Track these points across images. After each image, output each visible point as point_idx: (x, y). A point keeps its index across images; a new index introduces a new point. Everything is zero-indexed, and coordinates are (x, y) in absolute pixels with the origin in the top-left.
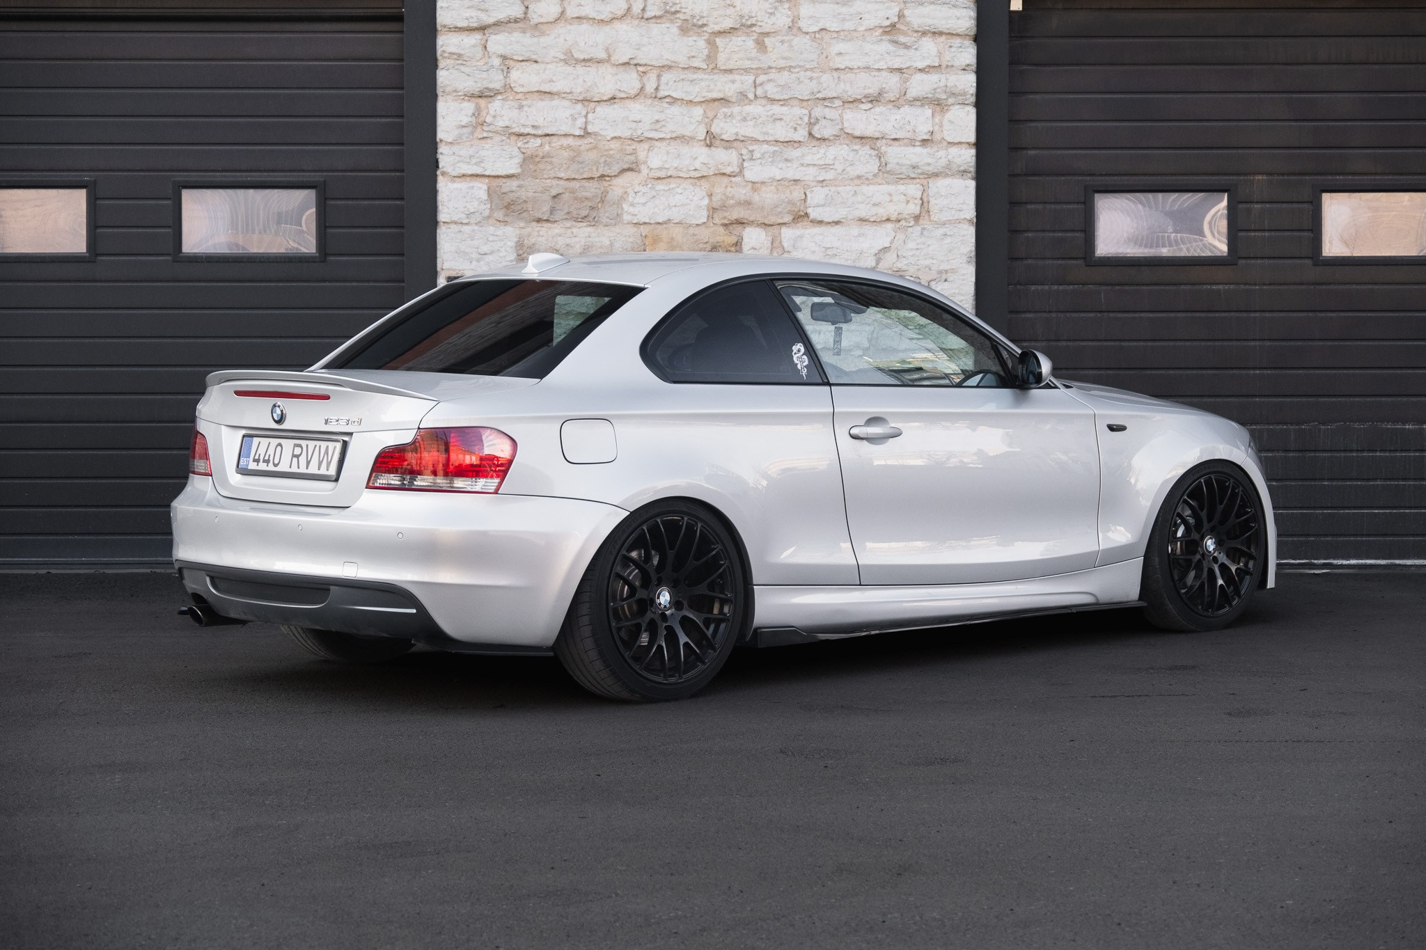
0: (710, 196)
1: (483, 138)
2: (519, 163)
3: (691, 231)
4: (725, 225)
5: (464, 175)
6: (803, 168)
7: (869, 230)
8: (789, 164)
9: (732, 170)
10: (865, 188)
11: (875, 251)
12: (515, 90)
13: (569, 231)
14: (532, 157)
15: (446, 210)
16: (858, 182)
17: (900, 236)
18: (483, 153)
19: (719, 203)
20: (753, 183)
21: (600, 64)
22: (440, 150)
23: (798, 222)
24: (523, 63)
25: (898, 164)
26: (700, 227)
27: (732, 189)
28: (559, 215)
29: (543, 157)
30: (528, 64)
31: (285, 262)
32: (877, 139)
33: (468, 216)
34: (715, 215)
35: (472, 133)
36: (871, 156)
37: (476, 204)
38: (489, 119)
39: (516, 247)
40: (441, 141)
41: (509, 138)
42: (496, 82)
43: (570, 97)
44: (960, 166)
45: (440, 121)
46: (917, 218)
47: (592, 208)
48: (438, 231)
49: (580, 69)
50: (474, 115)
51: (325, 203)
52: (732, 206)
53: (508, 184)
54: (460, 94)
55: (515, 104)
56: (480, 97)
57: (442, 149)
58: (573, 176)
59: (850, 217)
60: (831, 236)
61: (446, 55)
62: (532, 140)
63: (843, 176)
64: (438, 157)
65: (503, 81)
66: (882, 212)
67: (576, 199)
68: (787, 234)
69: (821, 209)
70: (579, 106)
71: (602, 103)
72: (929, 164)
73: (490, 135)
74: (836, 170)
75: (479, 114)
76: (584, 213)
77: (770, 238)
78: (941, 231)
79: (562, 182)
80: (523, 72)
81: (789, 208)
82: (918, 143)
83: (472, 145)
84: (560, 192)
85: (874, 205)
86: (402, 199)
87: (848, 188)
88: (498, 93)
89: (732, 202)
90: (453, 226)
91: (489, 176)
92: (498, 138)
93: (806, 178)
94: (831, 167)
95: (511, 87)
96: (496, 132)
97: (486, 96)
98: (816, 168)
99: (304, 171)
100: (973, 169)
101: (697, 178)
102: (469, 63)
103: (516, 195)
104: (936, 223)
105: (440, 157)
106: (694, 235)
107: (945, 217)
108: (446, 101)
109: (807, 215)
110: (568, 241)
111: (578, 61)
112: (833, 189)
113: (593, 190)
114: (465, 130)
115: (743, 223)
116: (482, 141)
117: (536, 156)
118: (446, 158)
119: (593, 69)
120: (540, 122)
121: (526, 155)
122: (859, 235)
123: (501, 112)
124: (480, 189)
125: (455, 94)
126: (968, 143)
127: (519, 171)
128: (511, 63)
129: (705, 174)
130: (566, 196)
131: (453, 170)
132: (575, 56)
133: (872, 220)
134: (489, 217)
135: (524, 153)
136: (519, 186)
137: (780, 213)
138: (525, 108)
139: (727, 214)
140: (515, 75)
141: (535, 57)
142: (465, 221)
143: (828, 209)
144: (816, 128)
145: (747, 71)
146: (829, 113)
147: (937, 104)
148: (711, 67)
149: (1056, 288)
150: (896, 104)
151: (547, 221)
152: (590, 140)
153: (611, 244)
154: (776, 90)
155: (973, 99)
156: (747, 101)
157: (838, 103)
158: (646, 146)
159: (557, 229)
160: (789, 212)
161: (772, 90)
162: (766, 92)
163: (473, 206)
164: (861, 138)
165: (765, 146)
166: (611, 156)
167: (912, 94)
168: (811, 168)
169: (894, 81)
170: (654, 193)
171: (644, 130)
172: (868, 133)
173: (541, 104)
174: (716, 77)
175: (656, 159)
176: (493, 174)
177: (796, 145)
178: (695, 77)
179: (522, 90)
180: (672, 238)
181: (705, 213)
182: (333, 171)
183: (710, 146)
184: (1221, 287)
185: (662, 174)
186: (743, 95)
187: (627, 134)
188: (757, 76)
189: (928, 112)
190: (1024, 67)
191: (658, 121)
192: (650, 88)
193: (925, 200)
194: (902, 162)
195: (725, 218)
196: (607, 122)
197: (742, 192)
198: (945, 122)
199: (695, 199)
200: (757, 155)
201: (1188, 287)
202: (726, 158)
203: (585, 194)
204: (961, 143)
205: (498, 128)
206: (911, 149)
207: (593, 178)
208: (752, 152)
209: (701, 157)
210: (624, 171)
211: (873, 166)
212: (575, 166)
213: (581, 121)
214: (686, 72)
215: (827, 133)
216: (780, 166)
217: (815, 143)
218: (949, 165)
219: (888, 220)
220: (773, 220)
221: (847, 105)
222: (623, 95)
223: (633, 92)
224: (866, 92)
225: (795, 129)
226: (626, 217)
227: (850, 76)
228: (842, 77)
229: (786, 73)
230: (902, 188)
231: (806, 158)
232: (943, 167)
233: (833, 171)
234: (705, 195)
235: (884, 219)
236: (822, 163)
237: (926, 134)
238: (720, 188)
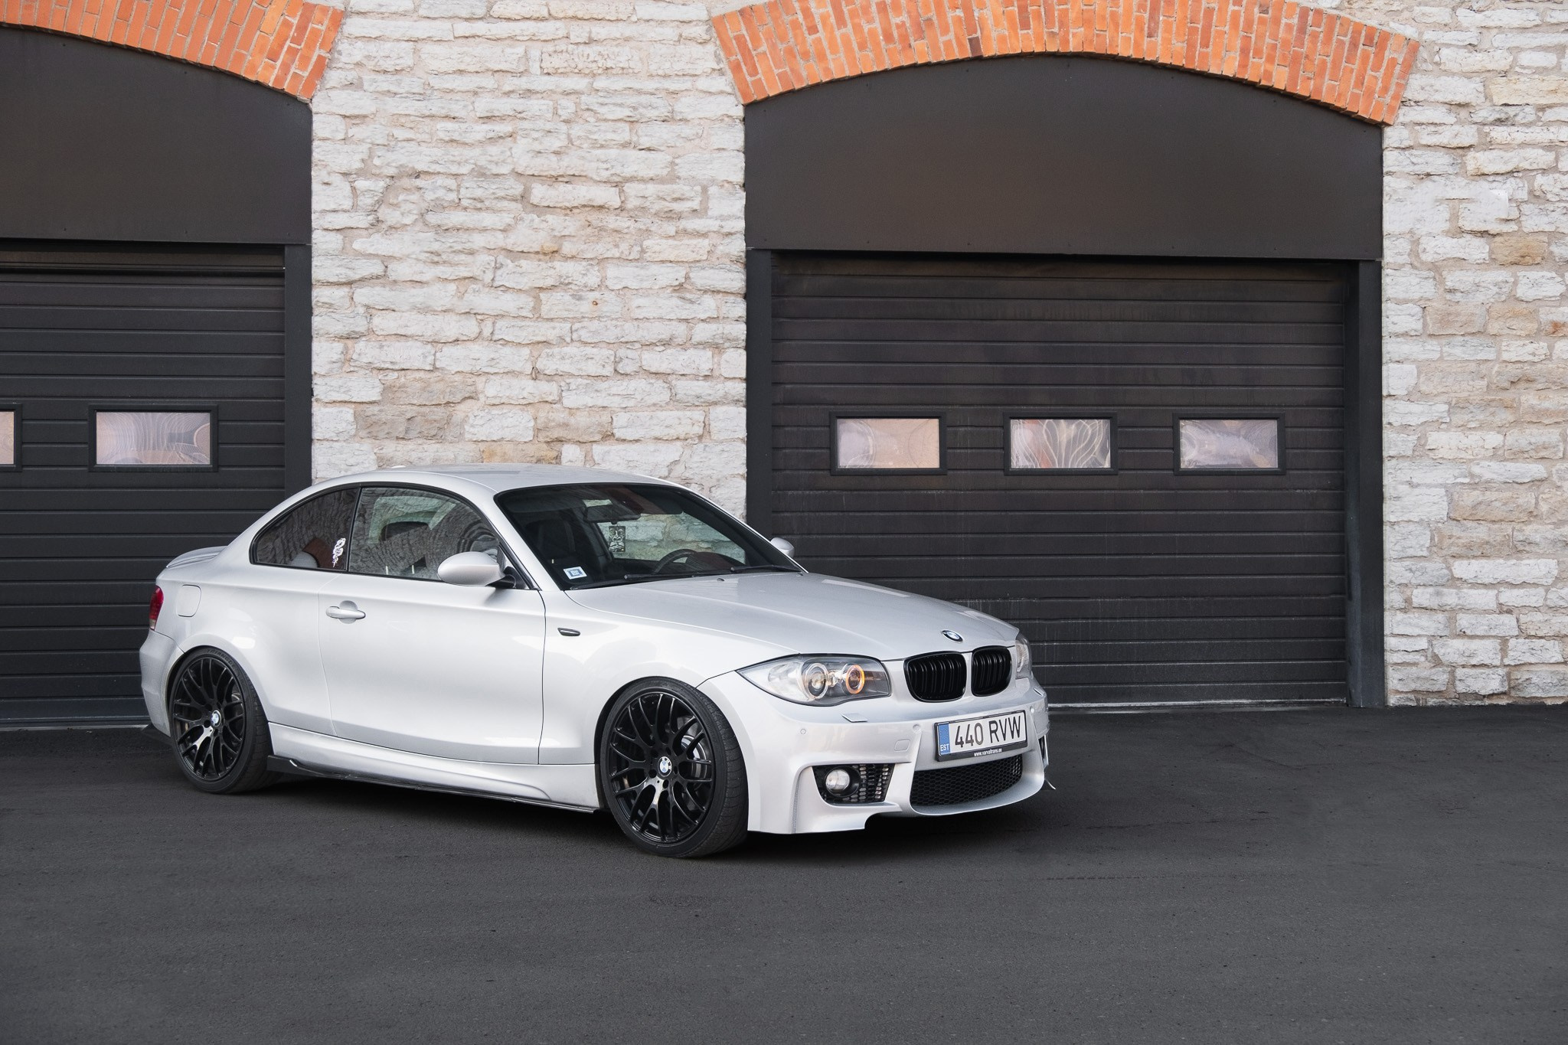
0: (535, 419)
1: (350, 371)
2: (379, 392)
3: (520, 447)
4: (548, 442)
5: (334, 402)
6: (610, 397)
7: (661, 446)
8: (598, 394)
9: (553, 398)
10: (659, 414)
11: (668, 462)
12: (377, 333)
13: (421, 447)
14: (390, 387)
15: (319, 430)
16: (653, 408)
17: (688, 452)
18: (350, 384)
19: (543, 425)
20: (570, 408)
21: (446, 313)
22: (314, 381)
23: (606, 440)
24: (383, 312)
25: (685, 394)
26: (527, 444)
27: (553, 414)
28: (413, 434)
29: (400, 387)
30: (387, 312)
31: (184, 471)
32: (669, 374)
33: (338, 434)
34: (539, 435)
35: (341, 368)
36: (663, 388)
37: (344, 425)
38: (355, 357)
39: (377, 460)
40: (315, 373)
41: (371, 372)
42: (361, 326)
43: (421, 338)
44: (734, 397)
45: (314, 357)
46: (700, 437)
47: (440, 428)
48: (313, 447)
49: (430, 317)
50: (342, 352)
51: (218, 424)
52: (553, 427)
53: (371, 409)
54: (331, 335)
55: (377, 344)
56: (348, 338)
57: (316, 380)
58: (424, 403)
59: (647, 436)
60: (632, 451)
61: (320, 304)
62: (391, 373)
63: (641, 404)
64: (312, 386)
65: (367, 326)
66: (673, 433)
67: (426, 421)
68: (598, 450)
69: (624, 430)
70: (429, 346)
71: (448, 344)
72: (710, 395)
73: (356, 369)
74: (636, 399)
75: (346, 352)
76: (433, 432)
77: (584, 453)
78: (720, 447)
79: (414, 408)
80: (383, 319)
81: (599, 429)
82: (701, 378)
83: (341, 377)
84: (414, 415)
85: (667, 427)
86: (283, 421)
87: (646, 413)
88: (363, 335)
89: (553, 424)
90: (325, 443)
91: (355, 402)
92: (362, 372)
93: (612, 405)
94: (632, 396)
95: (373, 331)
96: (361, 367)
97: (352, 338)
98: (620, 397)
99: (200, 398)
100: (744, 399)
101: (525, 404)
102: (338, 311)
103: (377, 418)
104: (716, 441)
105: (315, 387)
106: (523, 450)
107: (722, 436)
108: (320, 342)
109: (613, 434)
110: (420, 455)
111: (428, 311)
112: (634, 414)
113: (440, 414)
114: (335, 365)
115: (562, 441)
116: (349, 374)
117: (394, 387)
118: (319, 387)
119: (440, 317)
120: (397, 359)
121: (386, 385)
122: (655, 451)
123: (365, 351)
124: (348, 413)
125: (327, 336)
126: (740, 378)
127: (380, 398)
128: (374, 311)
129: (531, 402)
130: (418, 419)
131: (326, 397)
133: (665, 438)
134: (354, 435)
135: (384, 384)
136: (381, 411)
137: (592, 432)
138: (385, 348)
139: (548, 434)
140: (376, 321)
141: (393, 307)
142: (335, 439)
143: (630, 430)
144: (620, 365)
145: (564, 319)
146: (630, 354)
147: (717, 347)
148: (536, 316)
149: (808, 492)
150: (683, 347)
151: (403, 438)
152: (438, 374)
153: (456, 458)
154: (588, 335)
155: (744, 344)
156: (565, 344)
157: (637, 346)
158: (483, 379)
159: (411, 445)
160: (599, 432)
161: (585, 335)
162: (580, 337)
163: (341, 427)
164: (656, 374)
165: (580, 380)
166: (455, 387)
167: (696, 339)
168: (616, 397)
169: (682, 329)
170: (490, 417)
171: (482, 366)
172: (661, 370)
173: (398, 344)
174: (540, 324)
175: (492, 389)
176: (359, 400)
177: (604, 379)
178: (523, 324)
179: (382, 333)
180: (505, 453)
181: (531, 433)
182: (225, 398)
183: (535, 379)
184: (934, 492)
185: (497, 401)
186: (562, 338)
187: (468, 369)
188: (573, 323)
189: (709, 353)
190: (782, 320)
191: (493, 359)
192: (487, 332)
193: (707, 423)
194: (688, 392)
195: (547, 437)
196: (452, 359)
197: (560, 416)
198: (723, 362)
199: (524, 421)
200: (573, 387)
201: (909, 492)
202: (549, 389)
203: (434, 417)
204: (735, 378)
205: (362, 364)
206: (696, 383)
207: (440, 405)
208: (568, 384)
209: (529, 389)
210: (465, 399)
211: (666, 396)
212: (426, 395)
213: (430, 359)
214: (516, 320)
215: (629, 369)
216: (592, 395)
217: (619, 377)
218: (725, 397)
219: (678, 438)
220: (586, 438)
221: (645, 348)
222: (465, 338)
223: (473, 336)
224: (660, 337)
225: (604, 366)
226: (468, 436)
227: (647, 324)
228: (641, 325)
229: (596, 322)
230: (688, 413)
231: (612, 389)
232: (720, 397)
233: (634, 399)
234: (532, 418)
235: (674, 438)
236: (625, 393)
237: (707, 370)
238: (544, 413)
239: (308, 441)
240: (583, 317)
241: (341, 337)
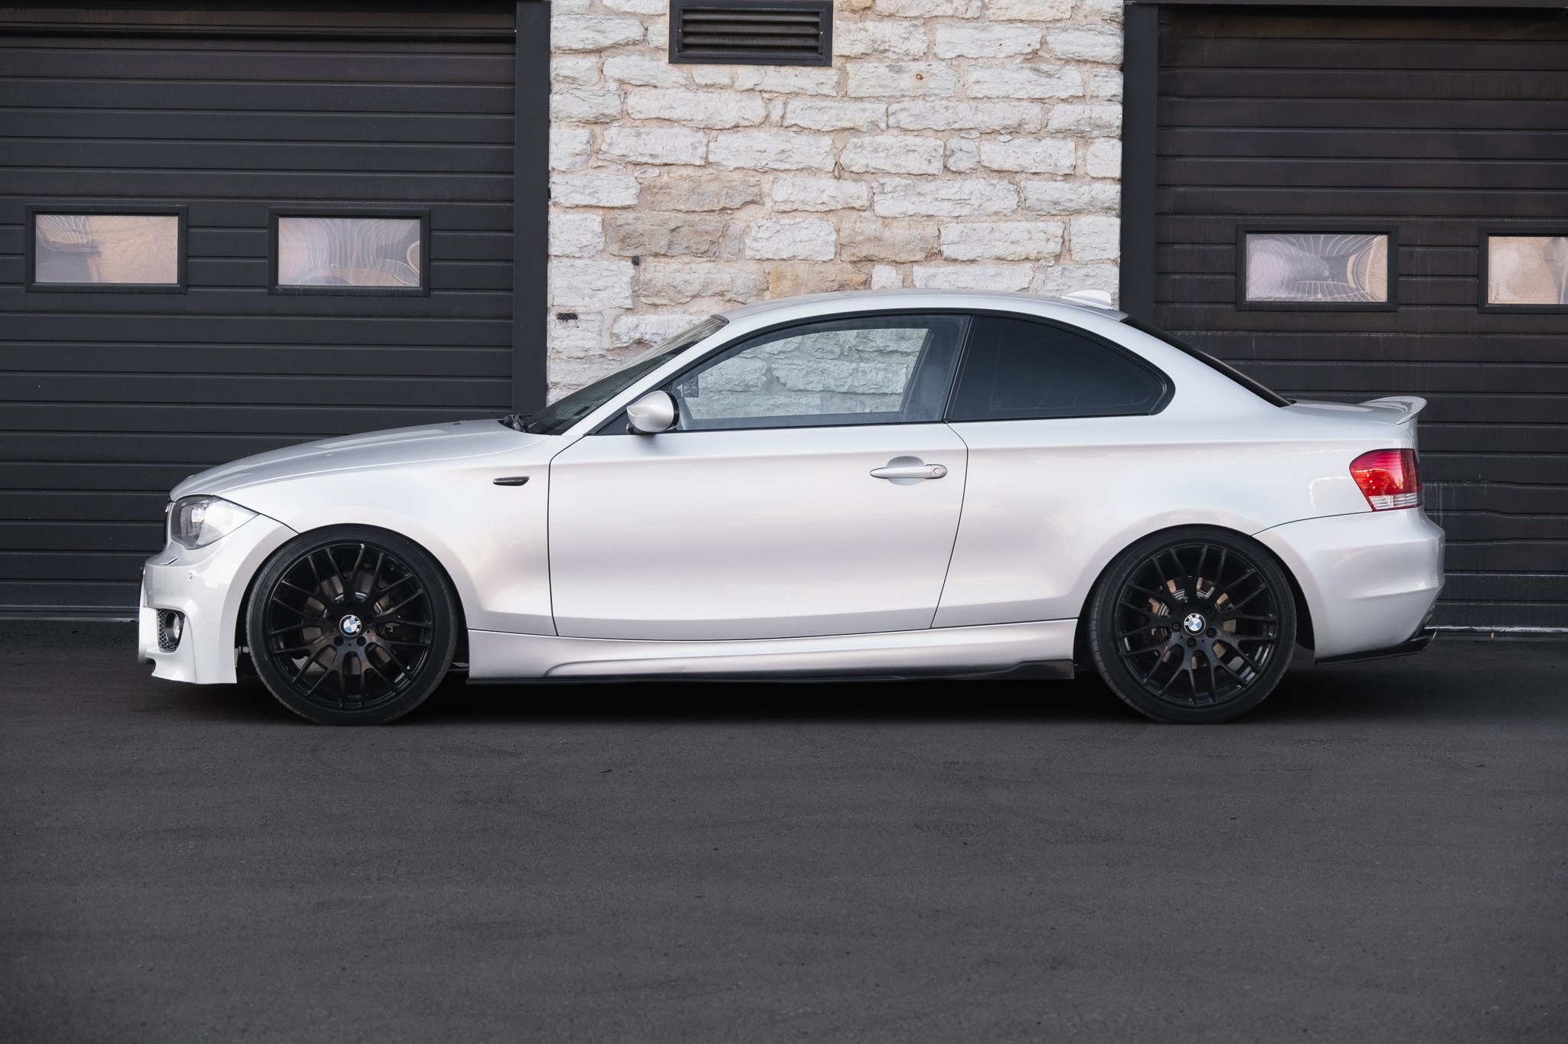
0: (838, 231)
1: (598, 167)
2: (635, 194)
3: (818, 268)
4: (854, 262)
5: (577, 206)
6: (937, 203)
7: (1005, 268)
8: (922, 199)
9: (862, 204)
10: (1002, 225)
12: (633, 116)
13: (688, 266)
14: (649, 187)
15: (557, 243)
16: (994, 218)
17: (1040, 276)
18: (597, 183)
19: (848, 239)
20: (884, 218)
21: (723, 91)
22: (552, 180)
23: (931, 261)
24: (642, 88)
25: (1038, 199)
26: (827, 264)
27: (861, 224)
28: (677, 250)
29: (661, 188)
30: (647, 89)
31: (387, 296)
32: (1017, 172)
33: (581, 249)
34: (843, 252)
35: (587, 161)
36: (1009, 190)
37: (590, 236)
38: (604, 147)
39: (631, 283)
40: (553, 169)
41: (625, 167)
42: (612, 107)
43: (690, 124)
44: (1104, 203)
45: (552, 148)
46: (1057, 257)
47: (712, 243)
48: (549, 265)
49: (702, 95)
50: (588, 142)
51: (430, 235)
52: (861, 242)
53: (624, 216)
54: (574, 120)
55: (633, 131)
56: (595, 123)
57: (554, 178)
58: (693, 209)
59: (987, 255)
60: (966, 276)
61: (560, 78)
62: (650, 170)
63: (978, 212)
64: (550, 186)
65: (620, 107)
66: (1021, 251)
67: (696, 232)
68: (920, 272)
69: (955, 247)
70: (701, 134)
71: (725, 131)
72: (1071, 200)
73: (606, 163)
74: (972, 205)
75: (594, 142)
76: (704, 248)
77: (901, 277)
78: (1084, 271)
79: (680, 215)
80: (641, 98)
81: (921, 245)
82: (1059, 178)
83: (586, 175)
84: (679, 225)
85: (1012, 243)
86: (511, 231)
87: (985, 225)
88: (614, 119)
89: (861, 238)
90: (565, 260)
91: (603, 207)
92: (614, 167)
93: (938, 214)
94: (967, 202)
95: (628, 114)
96: (612, 161)
97: (601, 123)
98: (950, 203)
99: (408, 200)
100: (1117, 207)
101: (824, 212)
102: (584, 88)
103: (632, 228)
104: (1078, 262)
105: (551, 186)
106: (820, 272)
107: (1087, 256)
108: (559, 128)
109: (940, 252)
110: (687, 277)
111: (699, 87)
112: (969, 225)
113: (713, 224)
114: (579, 158)
115: (873, 261)
116: (597, 170)
117: (654, 187)
118: (559, 188)
119: (715, 95)
120: (659, 151)
121: (643, 186)
122: (996, 275)
123: (618, 140)
124: (594, 221)
125: (568, 120)
126: (1112, 178)
127: (636, 202)
128: (629, 88)
129: (833, 208)
130: (685, 230)
131: (566, 200)
132: (697, 81)
133: (1010, 259)
134: (603, 251)
135: (641, 184)
136: (636, 219)
137: (912, 250)
138: (643, 136)
139: (855, 251)
140: (633, 100)
141: (653, 82)
142: (577, 255)
143: (963, 246)
144: (951, 161)
145: (879, 99)
146: (965, 145)
147: (1080, 136)
148: (841, 94)
149: (1204, 333)
150: (1036, 136)
151: (665, 255)
152: (711, 170)
153: (732, 281)
154: (909, 119)
155: (1119, 132)
156: (878, 131)
157: (975, 134)
158: (770, 177)
159: (675, 264)
160: (922, 249)
161: (905, 120)
162: (899, 122)
163: (586, 239)
164: (999, 172)
165: (897, 179)
166: (733, 188)
167: (1054, 124)
168: (946, 203)
169: (1034, 112)
170: (778, 227)
171: (769, 160)
172: (1006, 167)
173: (660, 132)
174: (846, 105)
175: (781, 191)
176: (608, 205)
177: (929, 178)
178: (824, 104)
179: (640, 116)
180: (797, 276)
181: (832, 250)
182: (438, 200)
183: (838, 178)
184: (1379, 335)
185: (787, 207)
186: (874, 124)
187: (751, 164)
188: (889, 104)
189: (1071, 144)
190: (1174, 99)
191: (783, 151)
192: (775, 116)
193: (1067, 238)
194: (1042, 197)
195: (853, 255)
196: (730, 151)
197: (871, 228)
198: (1089, 155)
199: (822, 234)
200: (888, 188)
201: (1345, 335)
202: (855, 191)
203: (705, 228)
204: (1105, 178)
205: (614, 157)
206: (1052, 184)
207: (714, 211)
208: (883, 185)
209: (829, 190)
210: (747, 203)
211: (1012, 202)
212: (695, 198)
213: (702, 150)
214: (815, 99)
215: (963, 166)
216: (913, 200)
217: (950, 176)
218: (1092, 202)
219: (1027, 259)
220: (904, 257)
221: (984, 137)
222: (747, 123)
223: (758, 120)
224: (1005, 123)
225: (930, 161)
226: (749, 253)
227: (988, 105)
228: (980, 107)
229: (920, 102)
230: (1042, 225)
231: (940, 192)
232: (1086, 204)
233: (969, 206)
234: (833, 230)
235: (1023, 258)
236: (957, 197)
237: (1068, 168)
238: (849, 223)
239: (542, 256)
240: (903, 96)
241: (587, 122)
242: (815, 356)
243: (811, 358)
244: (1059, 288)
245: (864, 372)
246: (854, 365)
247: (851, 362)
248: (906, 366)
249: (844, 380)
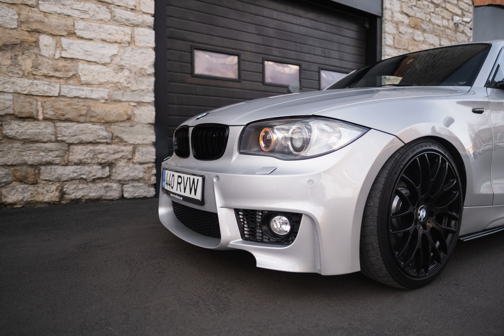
0: (19, 15)
3: (8, 31)
4: (28, 31)
6: (72, 10)
7: (107, 45)
8: (64, 7)
9: (32, 3)
10: (104, 26)
11: (110, 55)
16: (100, 22)
17: (122, 50)
19: (25, 19)
20: (45, 13)
23: (70, 37)
25: (120, 17)
26: (13, 31)
27: (32, 14)
32: (110, 4)
34: (22, 26)
36: (107, 11)
44: (148, 23)
46: (129, 43)
52: (32, 22)
59: (97, 38)
60: (88, 45)
63: (93, 18)
66: (113, 38)
68: (64, 41)
69: (82, 32)
72: (134, 20)
74: (89, 14)
77: (55, 42)
78: (140, 50)
81: (65, 28)
82: (129, 10)
85: (109, 34)
87: (96, 24)
89: (32, 20)
93: (74, 15)
94: (87, 12)
98: (79, 12)
100: (153, 26)
101: (11, 4)
104: (138, 47)
106: (9, 34)
107: (141, 45)
109: (75, 33)
112: (89, 23)
115: (39, 32)
122: (102, 47)
126: (151, 14)
129: (15, 2)
133: (108, 41)
137: (60, 30)
139: (29, 26)
143: (86, 32)
149: (181, 84)
160: (65, 30)
168: (77, 11)
181: (16, 23)
193: (133, 36)
194: (123, 16)
195: (28, 27)
197: (38, 16)
198: (141, 3)
199: (9, 14)
204: (148, 14)
206: (126, 12)
211: (108, 16)
216: (59, 7)
218: (143, 22)
219: (116, 42)
220: (56, 33)
230: (122, 29)
231: (74, 5)
232: (141, 23)
233: (88, 15)
234: (16, 13)
235: (114, 41)
236: (82, 9)
237: (133, 6)
238: (25, 11)
242: (8, 75)
243: (6, 76)
244: (130, 56)
245: (37, 85)
246: (31, 81)
247: (29, 79)
248: (59, 83)
249: (25, 88)
